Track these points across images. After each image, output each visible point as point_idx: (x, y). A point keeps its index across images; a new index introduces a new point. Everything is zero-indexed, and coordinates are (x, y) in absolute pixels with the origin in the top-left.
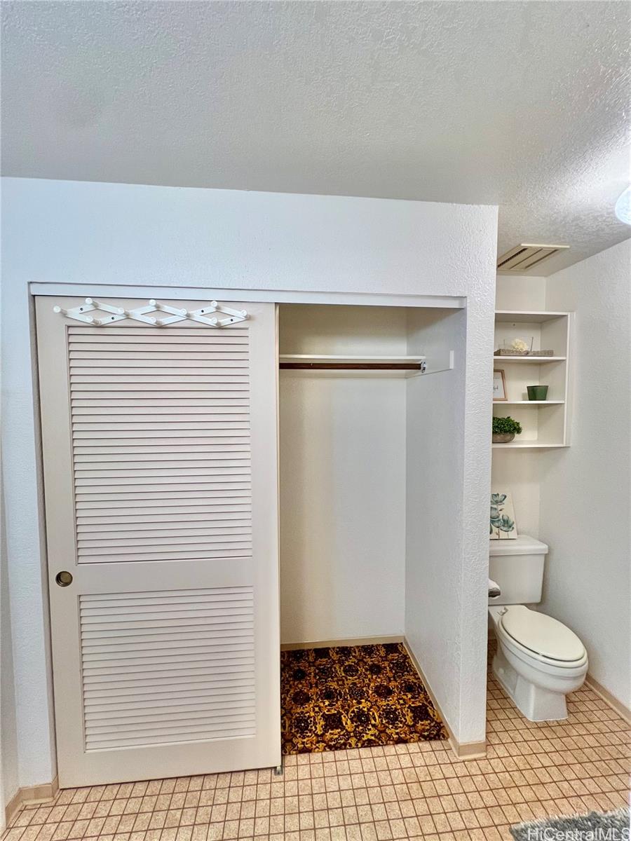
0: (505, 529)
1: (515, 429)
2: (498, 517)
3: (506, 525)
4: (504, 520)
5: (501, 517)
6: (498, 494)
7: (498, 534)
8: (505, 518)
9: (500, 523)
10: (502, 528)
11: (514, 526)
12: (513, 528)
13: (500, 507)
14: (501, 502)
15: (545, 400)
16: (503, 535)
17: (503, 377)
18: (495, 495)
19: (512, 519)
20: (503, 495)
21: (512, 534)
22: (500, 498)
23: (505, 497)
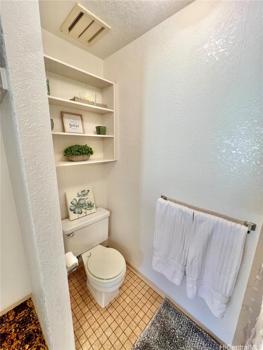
0: (89, 209)
1: (89, 152)
2: (85, 203)
3: (90, 206)
4: (88, 204)
5: (87, 203)
6: (85, 190)
7: (85, 213)
8: (89, 203)
9: (86, 206)
10: (88, 208)
11: (94, 206)
12: (94, 207)
13: (86, 197)
14: (87, 194)
15: (105, 135)
16: (88, 212)
17: (82, 120)
18: (83, 191)
19: (93, 202)
20: (87, 190)
21: (94, 210)
22: (86, 192)
23: (89, 191)
